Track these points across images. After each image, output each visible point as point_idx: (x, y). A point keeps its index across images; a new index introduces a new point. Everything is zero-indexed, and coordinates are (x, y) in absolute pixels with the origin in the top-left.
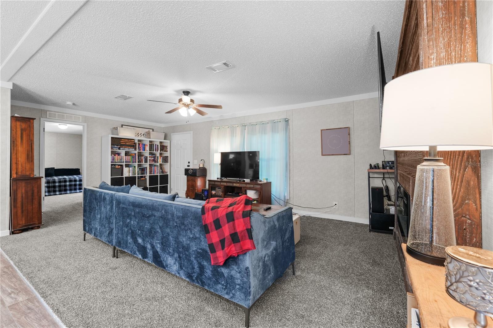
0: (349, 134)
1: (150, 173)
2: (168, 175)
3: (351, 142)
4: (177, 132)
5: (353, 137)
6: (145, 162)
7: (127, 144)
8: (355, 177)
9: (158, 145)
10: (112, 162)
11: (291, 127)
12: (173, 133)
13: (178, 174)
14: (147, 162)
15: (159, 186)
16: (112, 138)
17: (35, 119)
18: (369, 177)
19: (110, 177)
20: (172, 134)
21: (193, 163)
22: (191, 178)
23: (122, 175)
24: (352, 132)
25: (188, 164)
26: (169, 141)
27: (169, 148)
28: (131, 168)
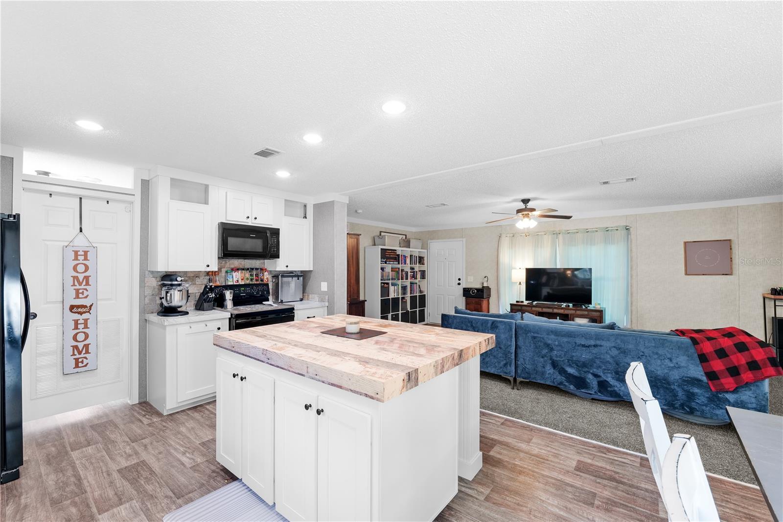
0: (731, 249)
1: (411, 293)
2: (425, 295)
3: (733, 259)
4: (437, 239)
5: (737, 253)
6: (406, 279)
7: (391, 256)
8: (740, 303)
9: (416, 257)
10: (381, 280)
11: (633, 237)
12: (431, 239)
13: (439, 295)
14: (408, 279)
15: (418, 309)
16: (381, 249)
17: (361, 235)
18: (775, 306)
19: (380, 298)
20: (429, 241)
21: (467, 279)
22: (474, 300)
23: (388, 296)
24: (735, 246)
25: (460, 282)
26: (426, 251)
27: (426, 259)
28: (396, 287)
